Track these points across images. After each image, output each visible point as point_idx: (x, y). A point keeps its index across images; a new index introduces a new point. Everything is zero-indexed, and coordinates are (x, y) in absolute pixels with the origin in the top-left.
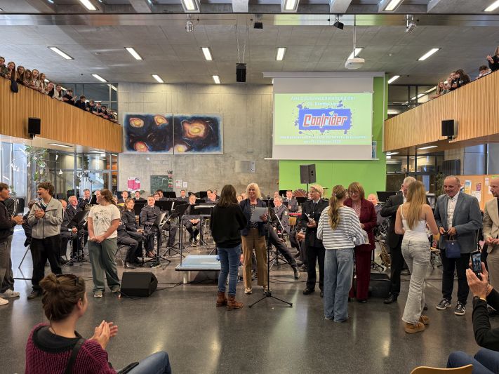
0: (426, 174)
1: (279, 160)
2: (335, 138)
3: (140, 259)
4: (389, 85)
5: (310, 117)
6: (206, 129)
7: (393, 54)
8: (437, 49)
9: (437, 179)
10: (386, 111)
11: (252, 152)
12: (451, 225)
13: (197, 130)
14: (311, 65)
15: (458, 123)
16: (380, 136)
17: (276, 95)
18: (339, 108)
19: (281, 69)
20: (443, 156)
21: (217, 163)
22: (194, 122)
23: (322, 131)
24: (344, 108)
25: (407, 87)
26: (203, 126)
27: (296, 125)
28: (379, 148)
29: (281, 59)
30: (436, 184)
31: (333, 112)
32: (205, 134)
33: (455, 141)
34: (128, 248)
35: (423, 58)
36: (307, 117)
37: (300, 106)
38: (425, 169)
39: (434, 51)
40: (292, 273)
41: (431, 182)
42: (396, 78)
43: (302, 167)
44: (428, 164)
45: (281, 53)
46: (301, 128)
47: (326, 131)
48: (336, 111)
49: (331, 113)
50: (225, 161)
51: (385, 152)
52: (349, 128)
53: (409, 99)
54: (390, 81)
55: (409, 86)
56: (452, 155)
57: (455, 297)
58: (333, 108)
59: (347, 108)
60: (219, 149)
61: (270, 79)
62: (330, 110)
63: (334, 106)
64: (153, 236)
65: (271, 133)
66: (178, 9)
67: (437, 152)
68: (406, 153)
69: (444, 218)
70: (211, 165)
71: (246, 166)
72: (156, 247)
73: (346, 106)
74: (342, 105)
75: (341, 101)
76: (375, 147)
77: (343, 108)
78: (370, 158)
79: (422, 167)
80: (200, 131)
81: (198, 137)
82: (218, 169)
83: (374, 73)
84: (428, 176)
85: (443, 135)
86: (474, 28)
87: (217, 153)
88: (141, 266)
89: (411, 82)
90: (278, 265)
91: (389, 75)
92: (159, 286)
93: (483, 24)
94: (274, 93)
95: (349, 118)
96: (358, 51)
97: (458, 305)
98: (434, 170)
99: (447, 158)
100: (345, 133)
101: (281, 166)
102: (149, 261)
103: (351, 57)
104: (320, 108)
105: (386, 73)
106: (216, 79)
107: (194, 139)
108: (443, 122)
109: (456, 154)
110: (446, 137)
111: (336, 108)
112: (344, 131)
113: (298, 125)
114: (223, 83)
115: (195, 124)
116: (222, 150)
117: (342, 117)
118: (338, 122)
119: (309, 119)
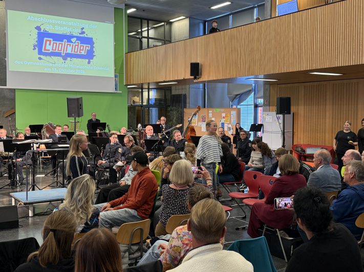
1: (15, 89)
2: (77, 67)
5: (50, 41)
10: (126, 45)
16: (122, 68)
18: (81, 35)
23: (65, 58)
24: (86, 36)
25: (140, 20)
27: (34, 49)
28: (121, 81)
31: (75, 39)
36: (46, 41)
37: (38, 28)
42: (133, 10)
46: (40, 53)
47: (69, 59)
48: (78, 38)
49: (74, 40)
51: (127, 85)
52: (92, 58)
56: (179, 89)
58: (75, 34)
63: (76, 32)
73: (89, 34)
74: (83, 33)
75: (83, 29)
76: (118, 79)
78: (114, 91)
79: (152, 100)
94: (6, 9)
95: (92, 47)
100: (89, 63)
104: (61, 33)
105: (126, 5)
109: (182, 89)
111: (79, 35)
112: (87, 60)
113: (37, 49)
117: (85, 45)
118: (80, 50)
119: (50, 44)
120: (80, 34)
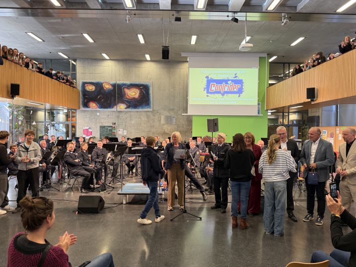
0: (295, 125)
1: (192, 116)
2: (232, 100)
3: (92, 186)
4: (270, 63)
5: (214, 85)
6: (140, 93)
7: (273, 41)
8: (303, 38)
9: (303, 129)
10: (268, 82)
11: (173, 109)
12: (313, 162)
13: (133, 94)
14: (215, 48)
15: (318, 90)
16: (263, 99)
17: (190, 69)
19: (194, 51)
20: (308, 113)
21: (148, 117)
23: (223, 95)
25: (282, 64)
26: (138, 90)
27: (204, 90)
28: (263, 107)
29: (194, 43)
30: (303, 133)
31: (231, 81)
32: (139, 96)
33: (316, 102)
34: (83, 178)
35: (293, 44)
36: (212, 84)
37: (207, 77)
38: (295, 122)
39: (301, 39)
40: (201, 196)
41: (299, 131)
42: (274, 58)
43: (209, 121)
44: (297, 119)
45: (194, 39)
46: (208, 92)
47: (226, 95)
48: (233, 81)
49: (229, 82)
50: (154, 116)
51: (267, 110)
52: (241, 93)
53: (284, 73)
54: (271, 60)
55: (284, 63)
56: (314, 112)
57: (316, 213)
58: (230, 79)
59: (240, 78)
60: (150, 107)
61: (186, 58)
62: (229, 80)
63: (231, 77)
64: (101, 170)
65: (187, 96)
66: (120, 6)
67: (303, 110)
68: (282, 111)
69: (308, 156)
70: (144, 118)
71: (169, 120)
72: (103, 178)
73: (240, 77)
75: (236, 74)
76: (260, 106)
77: (237, 78)
78: (257, 114)
79: (292, 121)
80: (136, 94)
81: (134, 98)
82: (148, 121)
83: (260, 54)
84: (297, 127)
85: (307, 98)
86: (329, 23)
87: (149, 110)
88: (92, 191)
89: (285, 61)
90: (191, 190)
91: (270, 56)
92: (106, 205)
93: (335, 21)
94: (189, 68)
95: (242, 86)
96: (248, 38)
97: (318, 218)
98: (301, 123)
99: (310, 115)
100: (239, 96)
101: (194, 119)
102: (99, 187)
103: (244, 42)
104: (221, 79)
105: (268, 54)
106: (148, 57)
107: (131, 99)
108: (308, 89)
109: (316, 112)
110: (310, 100)
112: (238, 95)
113: (206, 90)
114: (152, 60)
115: (132, 89)
116: (152, 108)
117: (237, 85)
118: (234, 88)
120: (234, 78)
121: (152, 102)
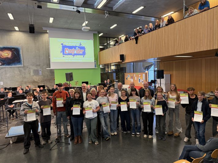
0: (114, 72)
1: (54, 69)
2: (79, 59)
5: (67, 49)
6: (12, 54)
7: (100, 25)
8: (116, 25)
10: (99, 47)
11: (39, 65)
14: (66, 26)
17: (50, 38)
18: (80, 46)
21: (20, 71)
22: (4, 50)
23: (73, 56)
25: (106, 38)
26: (10, 52)
27: (61, 53)
28: (97, 63)
29: (52, 22)
32: (12, 56)
35: (112, 28)
36: (66, 49)
37: (62, 44)
42: (102, 34)
43: (66, 74)
44: (115, 69)
45: (51, 20)
46: (63, 54)
47: (75, 56)
48: (79, 47)
49: (77, 48)
50: (25, 70)
53: (107, 43)
56: (123, 65)
59: (83, 46)
60: (21, 64)
65: (49, 56)
70: (17, 72)
71: (36, 72)
74: (81, 45)
77: (81, 46)
78: (94, 67)
80: (8, 55)
81: (7, 58)
82: (21, 74)
85: (120, 60)
87: (20, 66)
89: (107, 36)
96: (87, 22)
98: (117, 71)
99: (121, 67)
101: (55, 71)
105: (98, 32)
106: (17, 28)
107: (4, 59)
108: (120, 55)
111: (79, 46)
112: (83, 56)
113: (62, 53)
114: (20, 30)
115: (5, 51)
116: (23, 64)
117: (82, 50)
118: (80, 52)
119: (67, 50)
121: (22, 61)
